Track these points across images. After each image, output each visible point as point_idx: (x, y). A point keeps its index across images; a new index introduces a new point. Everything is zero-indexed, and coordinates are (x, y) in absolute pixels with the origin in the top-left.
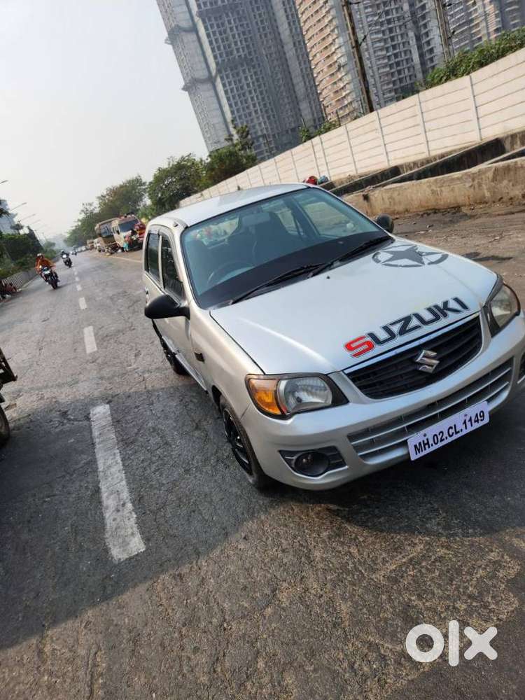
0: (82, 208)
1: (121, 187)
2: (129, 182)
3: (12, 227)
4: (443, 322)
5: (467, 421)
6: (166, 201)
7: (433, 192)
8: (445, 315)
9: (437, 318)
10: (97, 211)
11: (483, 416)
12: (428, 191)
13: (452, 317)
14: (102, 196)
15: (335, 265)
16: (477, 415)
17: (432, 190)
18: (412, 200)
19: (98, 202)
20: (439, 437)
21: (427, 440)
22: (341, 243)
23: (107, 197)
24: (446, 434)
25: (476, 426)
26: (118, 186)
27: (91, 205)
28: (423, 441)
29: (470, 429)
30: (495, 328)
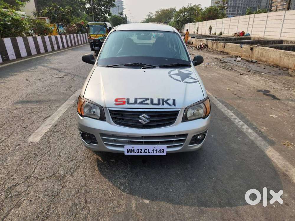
0: (148, 14)
1: (167, 10)
2: (171, 9)
3: (119, 13)
4: (160, 106)
5: (155, 150)
6: (180, 22)
7: (281, 57)
8: (163, 104)
9: (159, 104)
10: (154, 17)
11: (164, 151)
12: (279, 56)
13: (166, 106)
14: (158, 12)
15: (156, 68)
16: (160, 150)
17: (280, 56)
18: (270, 57)
19: (155, 13)
20: (140, 151)
21: (134, 149)
22: (166, 60)
23: (160, 13)
24: (143, 151)
25: (159, 154)
26: (166, 9)
27: (152, 14)
28: (132, 149)
29: (155, 154)
30: (185, 119)
